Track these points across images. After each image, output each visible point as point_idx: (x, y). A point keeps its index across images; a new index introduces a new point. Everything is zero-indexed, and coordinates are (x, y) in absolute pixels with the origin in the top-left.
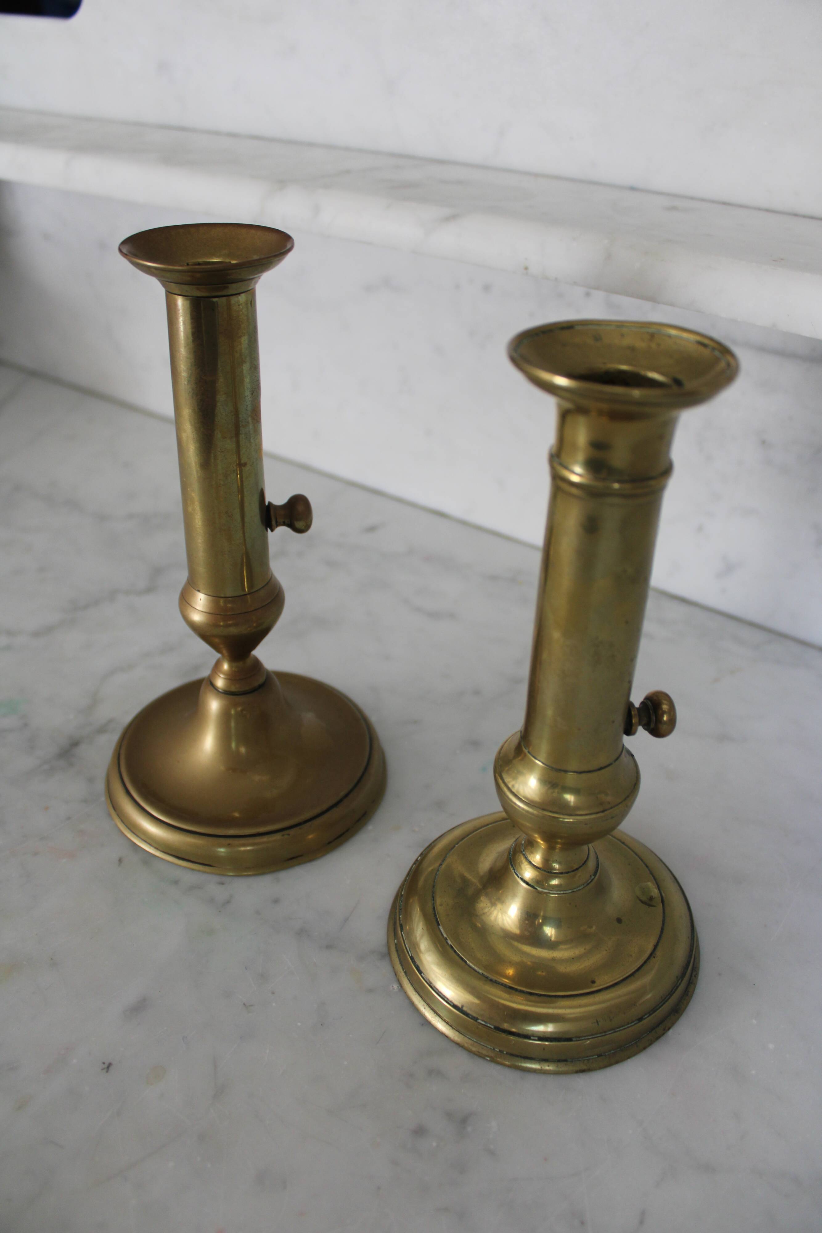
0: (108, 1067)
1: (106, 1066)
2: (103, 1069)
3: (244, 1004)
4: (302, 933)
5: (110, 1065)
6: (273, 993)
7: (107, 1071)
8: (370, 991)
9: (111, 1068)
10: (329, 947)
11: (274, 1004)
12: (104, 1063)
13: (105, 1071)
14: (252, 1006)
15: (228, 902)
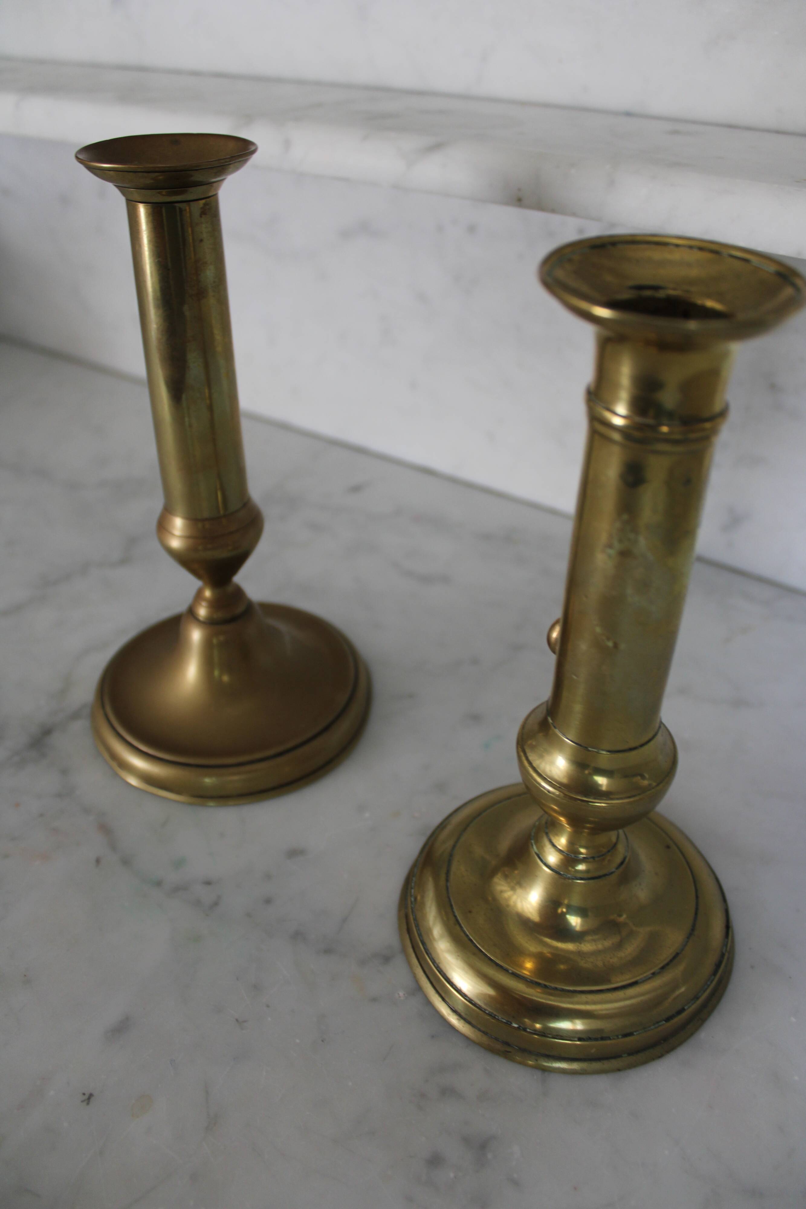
0: (89, 1098)
1: (86, 1097)
2: (82, 1101)
3: (237, 1020)
4: (298, 936)
5: (91, 1095)
6: (268, 1006)
7: (88, 1104)
8: (374, 1000)
9: (92, 1099)
10: (328, 951)
11: (269, 1019)
12: (84, 1094)
13: (85, 1103)
14: (245, 1021)
15: (216, 904)
